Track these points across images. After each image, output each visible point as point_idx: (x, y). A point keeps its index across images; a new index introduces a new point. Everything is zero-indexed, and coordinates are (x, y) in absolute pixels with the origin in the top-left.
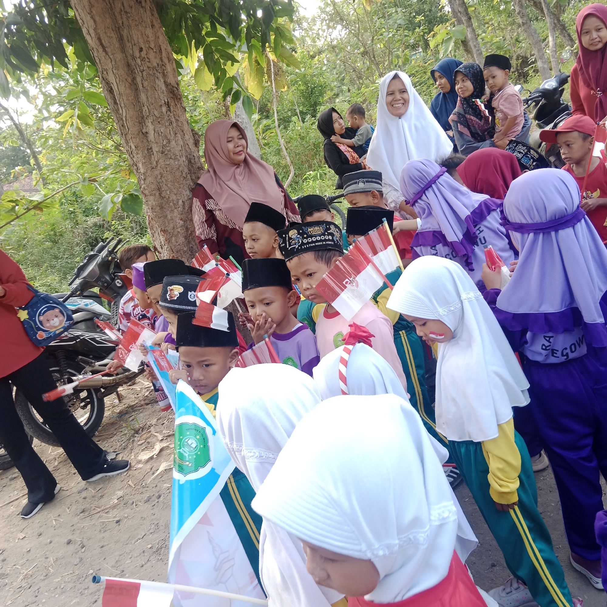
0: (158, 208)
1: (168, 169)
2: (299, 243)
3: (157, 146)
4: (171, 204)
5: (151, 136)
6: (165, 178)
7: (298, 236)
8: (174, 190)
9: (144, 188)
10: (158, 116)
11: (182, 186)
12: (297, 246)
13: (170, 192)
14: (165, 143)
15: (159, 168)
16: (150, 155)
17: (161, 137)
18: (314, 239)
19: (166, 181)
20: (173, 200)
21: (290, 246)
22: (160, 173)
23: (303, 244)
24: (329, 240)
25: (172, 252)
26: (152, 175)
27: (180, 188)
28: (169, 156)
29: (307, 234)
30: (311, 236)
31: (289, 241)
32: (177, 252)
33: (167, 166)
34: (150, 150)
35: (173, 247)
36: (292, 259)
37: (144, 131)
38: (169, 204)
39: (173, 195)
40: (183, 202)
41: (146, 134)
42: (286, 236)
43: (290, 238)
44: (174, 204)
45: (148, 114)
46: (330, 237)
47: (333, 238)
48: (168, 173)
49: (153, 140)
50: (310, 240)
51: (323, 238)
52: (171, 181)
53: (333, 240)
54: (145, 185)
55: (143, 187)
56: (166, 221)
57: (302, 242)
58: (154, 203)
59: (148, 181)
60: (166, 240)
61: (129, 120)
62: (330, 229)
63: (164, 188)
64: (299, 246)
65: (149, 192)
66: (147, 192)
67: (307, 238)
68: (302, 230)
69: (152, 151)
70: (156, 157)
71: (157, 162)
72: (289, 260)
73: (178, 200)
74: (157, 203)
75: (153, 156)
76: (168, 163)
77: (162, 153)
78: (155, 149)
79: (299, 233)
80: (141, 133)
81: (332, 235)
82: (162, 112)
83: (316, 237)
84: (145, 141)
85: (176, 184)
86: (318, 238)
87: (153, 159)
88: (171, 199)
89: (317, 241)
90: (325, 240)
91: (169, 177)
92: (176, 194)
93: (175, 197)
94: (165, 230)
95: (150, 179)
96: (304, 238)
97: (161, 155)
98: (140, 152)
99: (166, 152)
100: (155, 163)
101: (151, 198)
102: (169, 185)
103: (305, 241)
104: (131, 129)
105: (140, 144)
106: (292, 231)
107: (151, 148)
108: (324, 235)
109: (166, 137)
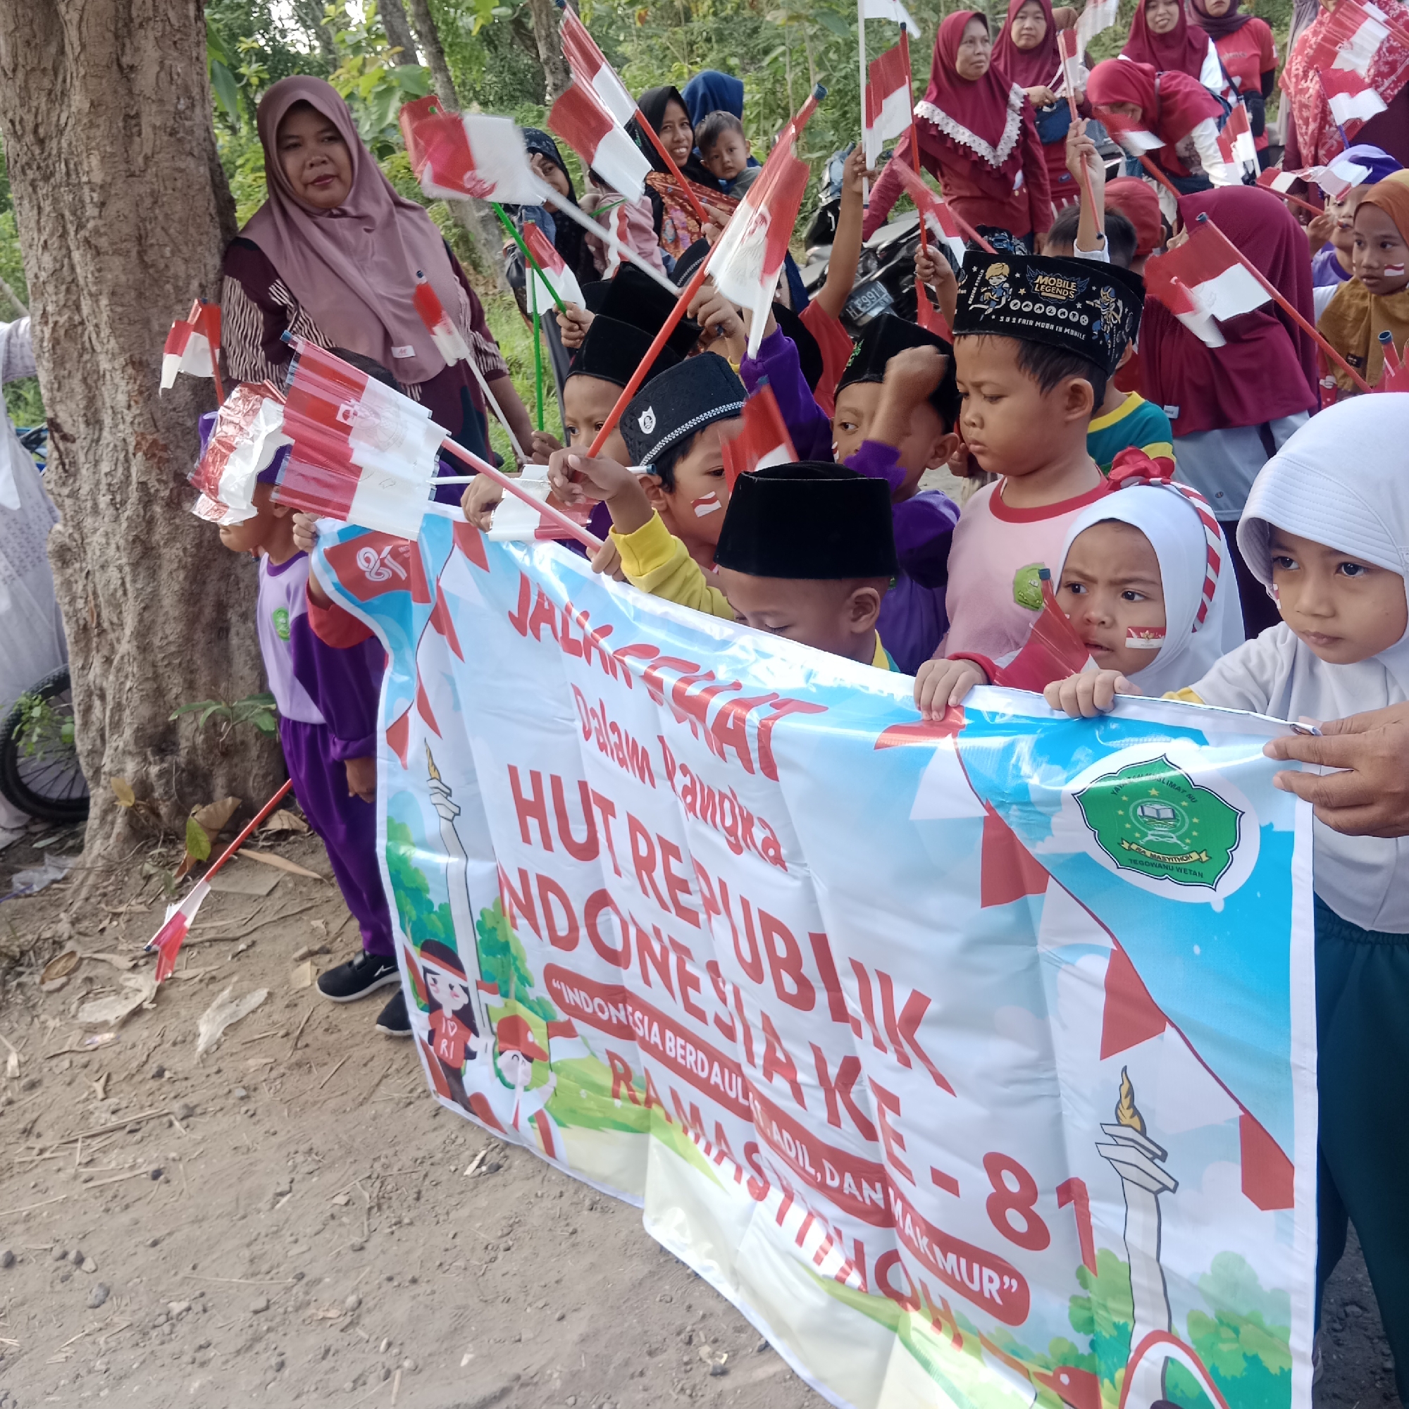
0: (133, 294)
1: (179, 184)
2: (999, 303)
3: (160, 112)
4: (169, 287)
5: (146, 80)
6: (166, 208)
7: (1006, 285)
8: (184, 248)
9: (96, 231)
10: (176, 25)
11: (205, 239)
12: (990, 310)
13: (173, 252)
14: (181, 107)
15: (149, 176)
16: (130, 136)
17: (174, 87)
18: (1038, 309)
19: (166, 215)
20: (176, 277)
21: (976, 301)
22: (152, 193)
23: (1006, 310)
24: (1077, 326)
25: (153, 429)
26: (126, 194)
27: (201, 243)
28: (187, 147)
29: (1028, 289)
30: (1036, 299)
31: (979, 288)
32: (168, 430)
33: (177, 175)
34: (131, 119)
35: (158, 415)
36: (965, 335)
37: (126, 60)
38: (161, 288)
39: (180, 262)
40: (201, 285)
41: (126, 73)
42: (978, 273)
43: (985, 283)
44: (177, 288)
45: (151, 13)
46: (1085, 320)
47: (1090, 324)
48: (177, 194)
49: (149, 92)
50: (1028, 307)
51: (1063, 313)
52: (180, 221)
53: (1087, 330)
54: (100, 222)
55: (90, 225)
56: (146, 335)
57: (1008, 303)
58: (123, 278)
59: (111, 210)
60: (141, 393)
61: (92, 20)
62: (1098, 297)
63: (157, 236)
64: (995, 312)
65: (112, 244)
66: (103, 242)
67: (1022, 299)
68: (1023, 273)
69: (138, 125)
70: (147, 139)
71: (146, 158)
72: (960, 335)
73: (189, 277)
74: (131, 277)
75: (137, 139)
76: (183, 166)
77: (171, 135)
78: (151, 117)
79: (1010, 279)
80: (115, 67)
81: (1094, 314)
82: (187, 17)
83: (1047, 305)
84: (122, 91)
85: (192, 230)
86: (1051, 311)
87: (136, 147)
88: (172, 271)
89: (1044, 317)
90: (1066, 323)
91: (178, 207)
92: (186, 261)
93: (183, 267)
94: (141, 363)
95: (120, 205)
96: (1015, 295)
97: (166, 138)
98: (101, 121)
99: (181, 135)
100: (140, 160)
101: (117, 262)
102: (172, 231)
103: (1015, 305)
104: (90, 49)
105: (109, 98)
106: (998, 265)
107: (137, 115)
108: (1070, 306)
109: (187, 89)
